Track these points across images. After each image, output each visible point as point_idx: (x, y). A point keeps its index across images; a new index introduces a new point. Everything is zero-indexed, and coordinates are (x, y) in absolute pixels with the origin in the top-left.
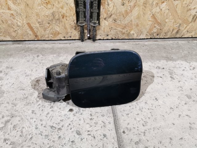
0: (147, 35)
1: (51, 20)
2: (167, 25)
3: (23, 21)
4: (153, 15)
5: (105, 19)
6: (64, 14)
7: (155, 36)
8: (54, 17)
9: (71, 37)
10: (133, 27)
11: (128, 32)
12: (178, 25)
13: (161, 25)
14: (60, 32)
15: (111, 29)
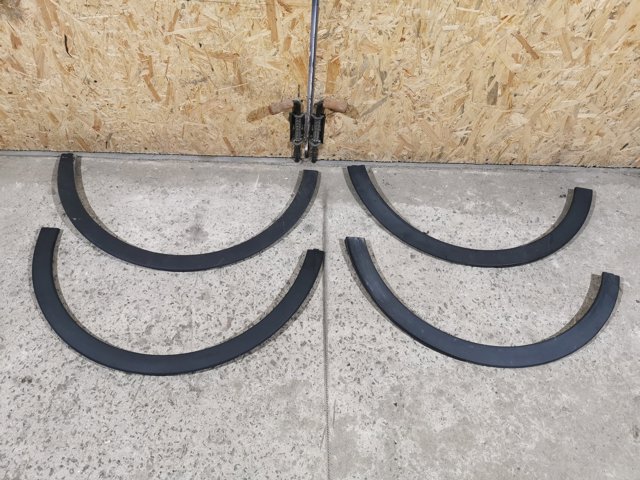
0: (393, 157)
1: (256, 135)
2: (422, 147)
3: (219, 135)
4: (400, 136)
5: (330, 137)
6: (274, 130)
7: (405, 159)
8: (260, 132)
9: (280, 154)
10: (371, 147)
11: (364, 153)
12: (439, 148)
13: (413, 148)
14: (266, 148)
15: (339, 148)
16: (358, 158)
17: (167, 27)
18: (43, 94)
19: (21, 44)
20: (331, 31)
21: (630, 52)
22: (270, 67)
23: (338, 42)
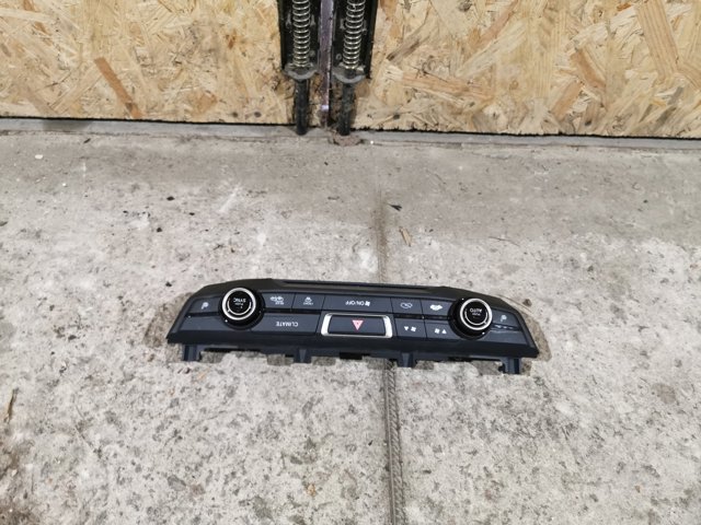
0: (546, 121)
1: (184, 51)
2: (627, 89)
3: (81, 51)
4: (580, 52)
5: (391, 57)
6: (235, 31)
7: (577, 128)
8: (197, 42)
9: (258, 115)
10: (495, 90)
11: (474, 108)
12: (671, 92)
13: (605, 91)
14: (217, 95)
15: (412, 93)
16: (458, 124)
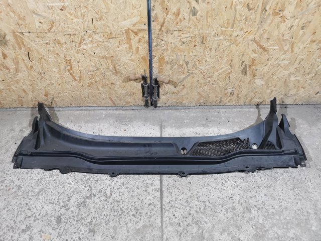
0: (196, 104)
2: (210, 98)
3: (107, 96)
4: (198, 93)
5: (163, 95)
6: (134, 92)
7: (202, 104)
8: (127, 94)
9: (138, 104)
10: (184, 99)
11: (181, 102)
12: (219, 98)
13: (206, 98)
14: (130, 102)
15: (168, 100)
17: (77, 46)
18: (19, 80)
19: (7, 57)
20: (159, 43)
21: (314, 45)
22: (129, 62)
23: (163, 48)
